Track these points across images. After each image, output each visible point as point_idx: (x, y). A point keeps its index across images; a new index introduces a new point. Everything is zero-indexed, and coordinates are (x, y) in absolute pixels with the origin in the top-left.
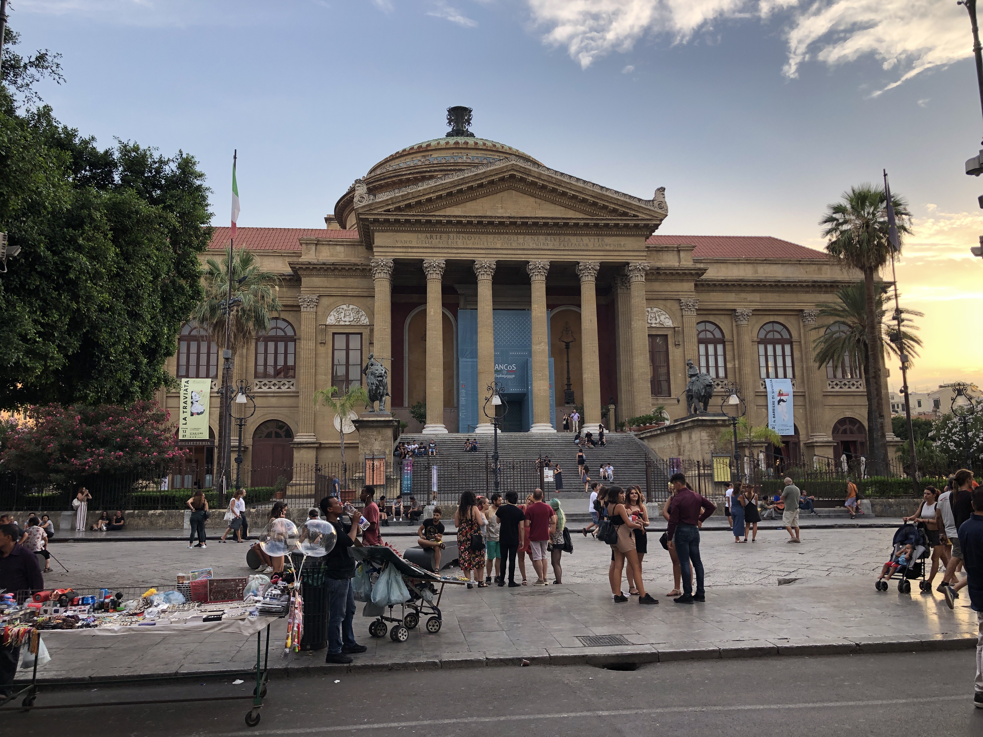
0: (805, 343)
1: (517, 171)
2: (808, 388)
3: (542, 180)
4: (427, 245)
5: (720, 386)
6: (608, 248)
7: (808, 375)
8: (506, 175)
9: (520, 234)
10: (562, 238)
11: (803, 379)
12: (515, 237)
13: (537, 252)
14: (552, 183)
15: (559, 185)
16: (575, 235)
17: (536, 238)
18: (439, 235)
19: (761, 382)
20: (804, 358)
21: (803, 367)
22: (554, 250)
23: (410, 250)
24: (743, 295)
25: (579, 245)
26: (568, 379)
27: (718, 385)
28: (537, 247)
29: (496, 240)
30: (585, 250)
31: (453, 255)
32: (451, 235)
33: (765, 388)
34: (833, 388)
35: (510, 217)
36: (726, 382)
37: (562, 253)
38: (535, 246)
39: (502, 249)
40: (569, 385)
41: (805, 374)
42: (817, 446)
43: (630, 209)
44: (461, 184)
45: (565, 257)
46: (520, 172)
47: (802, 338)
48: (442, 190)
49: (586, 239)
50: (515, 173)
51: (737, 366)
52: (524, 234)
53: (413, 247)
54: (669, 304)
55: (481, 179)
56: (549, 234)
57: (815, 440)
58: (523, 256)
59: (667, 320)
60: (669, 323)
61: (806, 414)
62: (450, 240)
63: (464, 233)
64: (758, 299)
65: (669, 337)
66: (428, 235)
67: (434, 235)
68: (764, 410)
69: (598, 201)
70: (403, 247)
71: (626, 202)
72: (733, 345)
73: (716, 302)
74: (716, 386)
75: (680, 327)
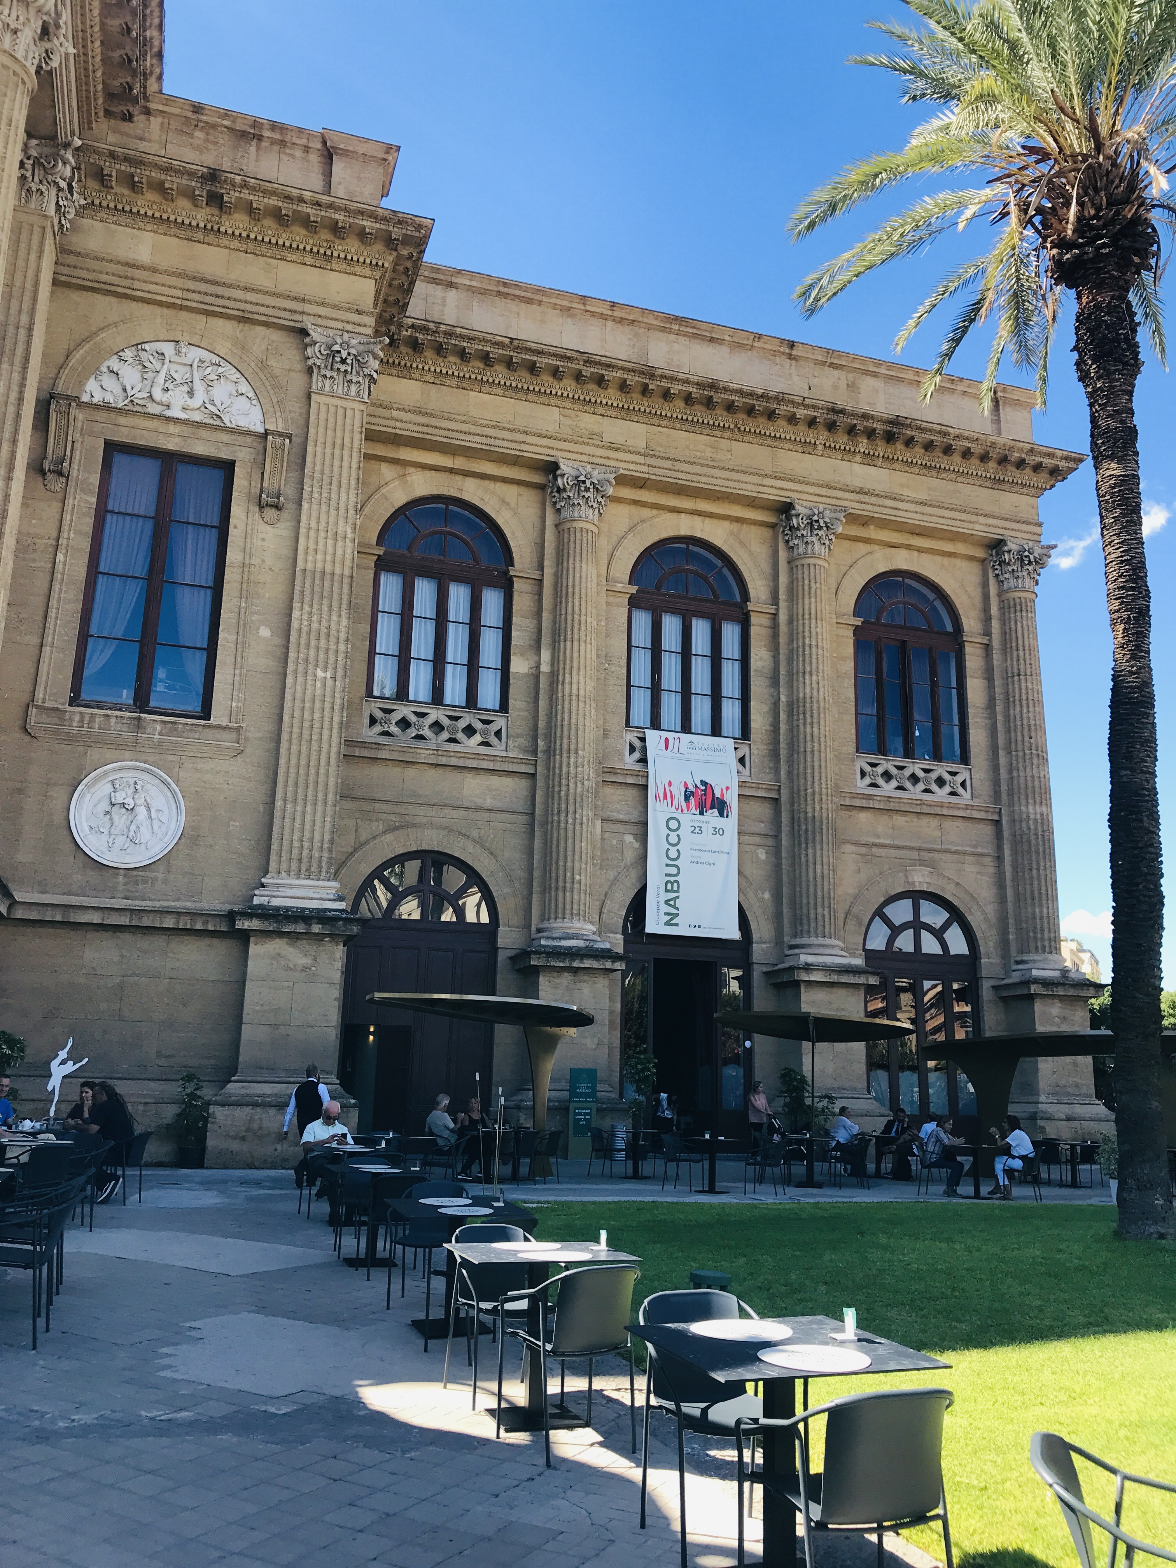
0: (790, 621)
2: (790, 773)
5: (477, 738)
7: (793, 730)
11: (776, 742)
19: (631, 737)
20: (783, 671)
21: (776, 704)
24: (588, 422)
27: (470, 731)
33: (644, 760)
34: (874, 785)
36: (500, 722)
41: (783, 727)
42: (809, 983)
47: (783, 604)
51: (545, 668)
54: (259, 341)
57: (804, 958)
59: (244, 406)
60: (248, 417)
61: (778, 866)
64: (641, 445)
65: (239, 473)
68: (629, 838)
72: (540, 594)
73: (487, 426)
74: (460, 736)
75: (290, 437)
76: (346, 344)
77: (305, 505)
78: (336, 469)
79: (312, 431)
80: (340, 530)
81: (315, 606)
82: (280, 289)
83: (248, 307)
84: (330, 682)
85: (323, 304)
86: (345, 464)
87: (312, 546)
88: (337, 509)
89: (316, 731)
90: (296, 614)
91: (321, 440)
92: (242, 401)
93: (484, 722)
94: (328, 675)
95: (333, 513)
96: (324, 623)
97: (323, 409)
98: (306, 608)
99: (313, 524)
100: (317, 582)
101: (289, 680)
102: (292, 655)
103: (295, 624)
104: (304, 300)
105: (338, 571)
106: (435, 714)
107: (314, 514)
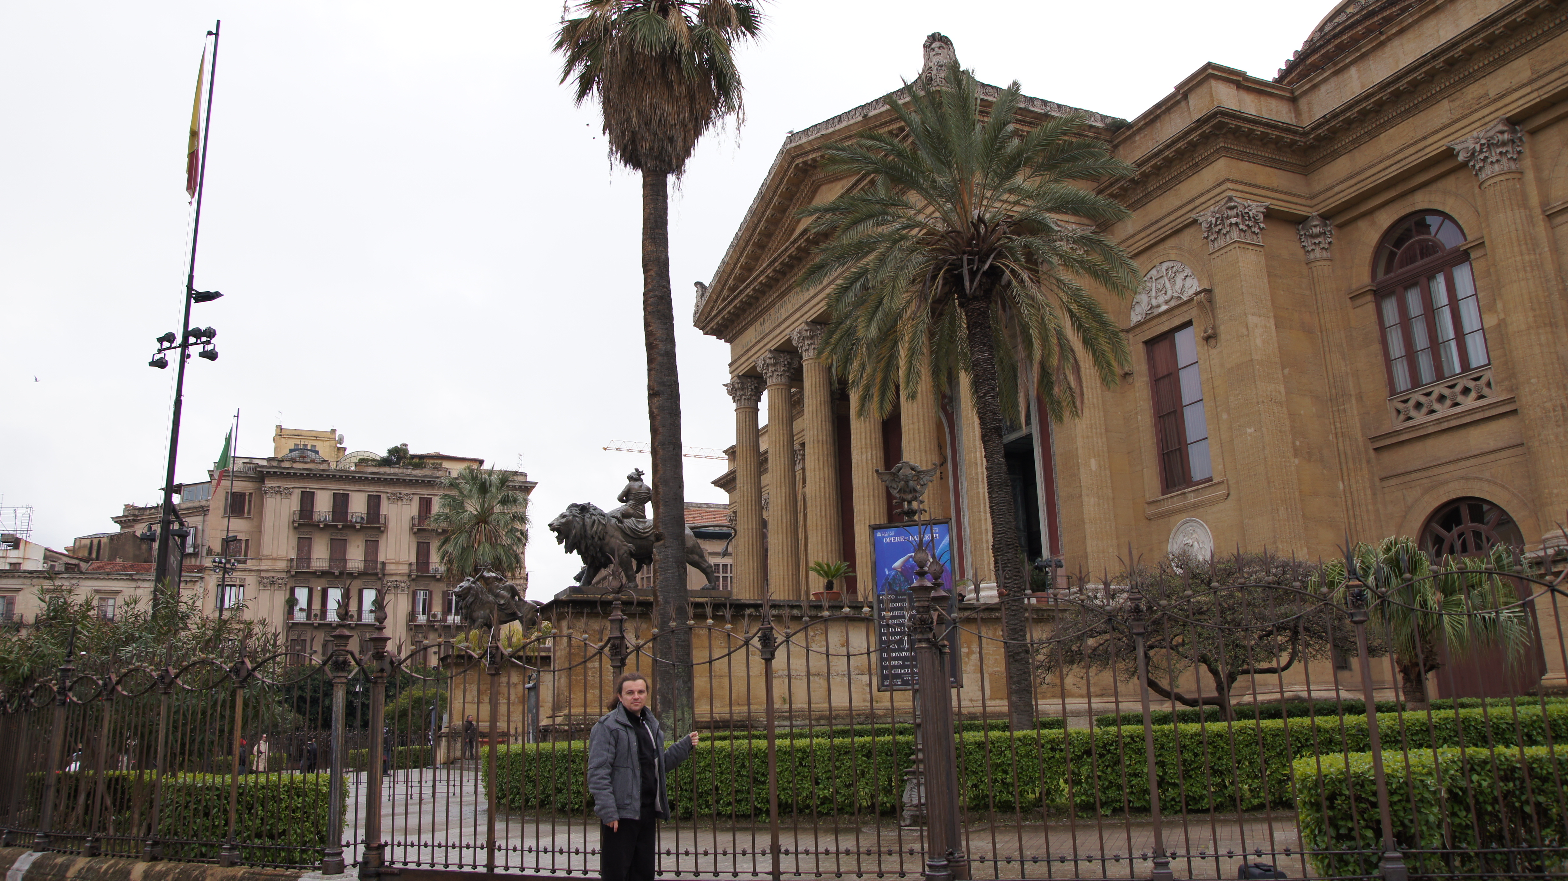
4: (760, 337)
5: (1473, 395)
18: (769, 313)
23: (749, 354)
24: (1473, 91)
27: (1466, 391)
31: (779, 338)
32: (777, 307)
36: (1487, 375)
44: (758, 225)
51: (1502, 315)
53: (751, 348)
54: (1187, 239)
55: (773, 197)
60: (1193, 288)
63: (783, 294)
65: (1195, 324)
66: (762, 320)
67: (766, 317)
70: (745, 353)
73: (1396, 153)
74: (1460, 398)
76: (1214, 213)
77: (1222, 328)
78: (1231, 295)
84: (1254, 434)
85: (1202, 195)
86: (1235, 288)
87: (1230, 351)
90: (1231, 399)
91: (1221, 281)
92: (1188, 280)
93: (1477, 379)
95: (1235, 324)
97: (1218, 260)
99: (1228, 337)
102: (1233, 425)
103: (1231, 405)
106: (1440, 389)
107: (1227, 330)
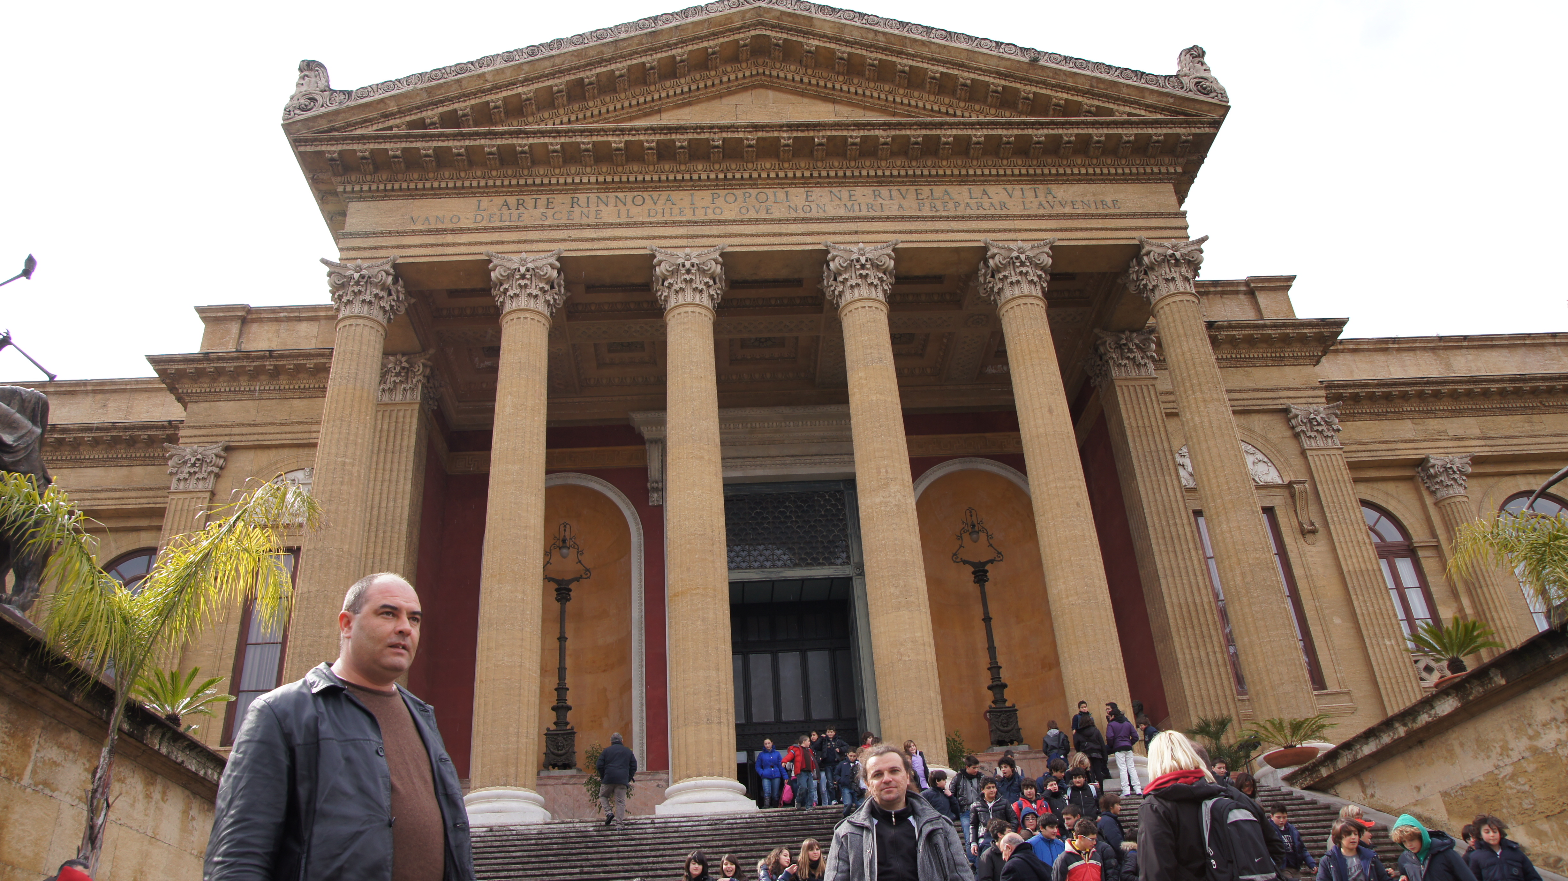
1: (773, 27)
3: (848, 43)
4: (507, 224)
6: (1068, 210)
8: (743, 37)
9: (793, 182)
10: (925, 190)
12: (781, 193)
13: (852, 226)
14: (877, 48)
15: (899, 53)
16: (963, 180)
17: (844, 192)
18: (544, 198)
22: (903, 218)
23: (449, 238)
25: (980, 206)
26: (995, 668)
28: (851, 214)
29: (720, 202)
30: (1000, 218)
31: (588, 245)
32: (582, 197)
35: (756, 127)
37: (930, 225)
38: (842, 212)
39: (742, 222)
40: (998, 687)
43: (1116, 100)
44: (610, 61)
45: (941, 237)
46: (782, 29)
48: (552, 75)
49: (997, 193)
50: (768, 33)
52: (805, 182)
53: (462, 231)
54: (1258, 422)
55: (669, 46)
56: (881, 181)
58: (808, 239)
59: (1262, 468)
60: (1269, 475)
62: (577, 209)
63: (620, 186)
65: (1280, 514)
66: (512, 200)
67: (529, 200)
69: (1018, 86)
70: (430, 232)
71: (1099, 80)
72: (1440, 554)
75: (1303, 482)
76: (1317, 412)
77: (1332, 527)
78: (1341, 498)
79: (1316, 475)
80: (1360, 538)
81: (1366, 595)
82: (1260, 386)
83: (1246, 402)
84: (1396, 648)
85: (1289, 389)
86: (1345, 492)
87: (1347, 554)
88: (1352, 524)
89: (1401, 684)
90: (1356, 603)
91: (1323, 480)
92: (1261, 465)
94: (1393, 642)
95: (1350, 528)
96: (1376, 607)
97: (1316, 458)
98: (1361, 598)
99: (1342, 539)
100: (1360, 578)
101: (1370, 651)
102: (1364, 632)
103: (1358, 611)
104: (1277, 390)
105: (1370, 568)
107: (1339, 531)
